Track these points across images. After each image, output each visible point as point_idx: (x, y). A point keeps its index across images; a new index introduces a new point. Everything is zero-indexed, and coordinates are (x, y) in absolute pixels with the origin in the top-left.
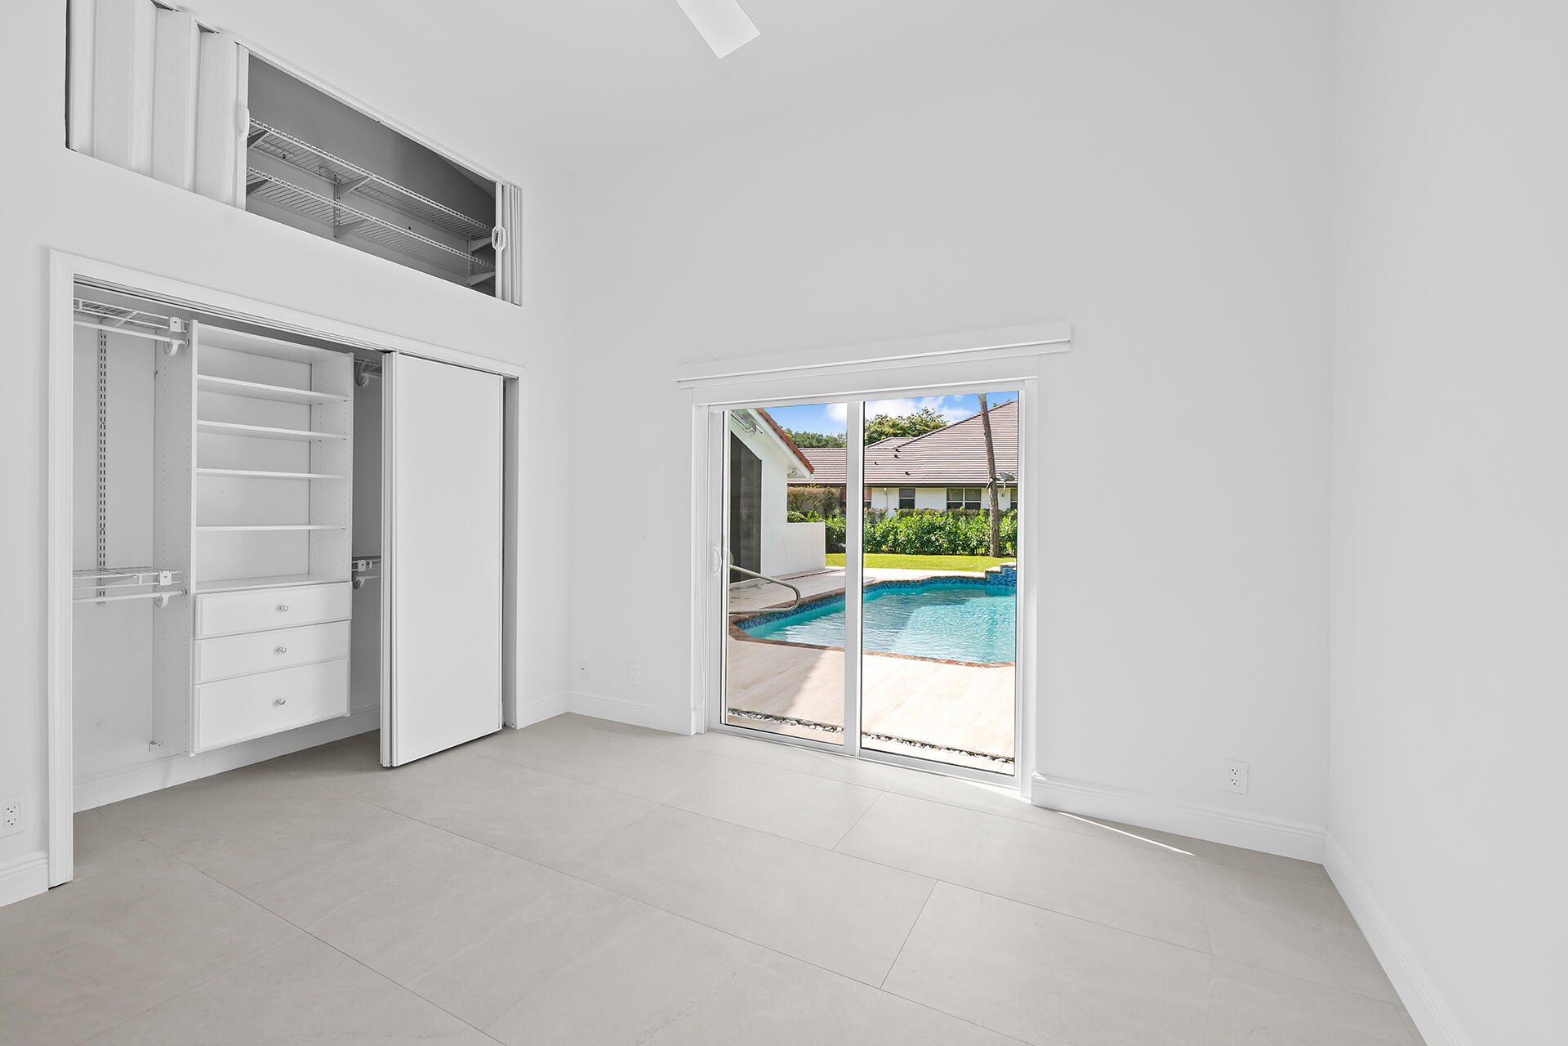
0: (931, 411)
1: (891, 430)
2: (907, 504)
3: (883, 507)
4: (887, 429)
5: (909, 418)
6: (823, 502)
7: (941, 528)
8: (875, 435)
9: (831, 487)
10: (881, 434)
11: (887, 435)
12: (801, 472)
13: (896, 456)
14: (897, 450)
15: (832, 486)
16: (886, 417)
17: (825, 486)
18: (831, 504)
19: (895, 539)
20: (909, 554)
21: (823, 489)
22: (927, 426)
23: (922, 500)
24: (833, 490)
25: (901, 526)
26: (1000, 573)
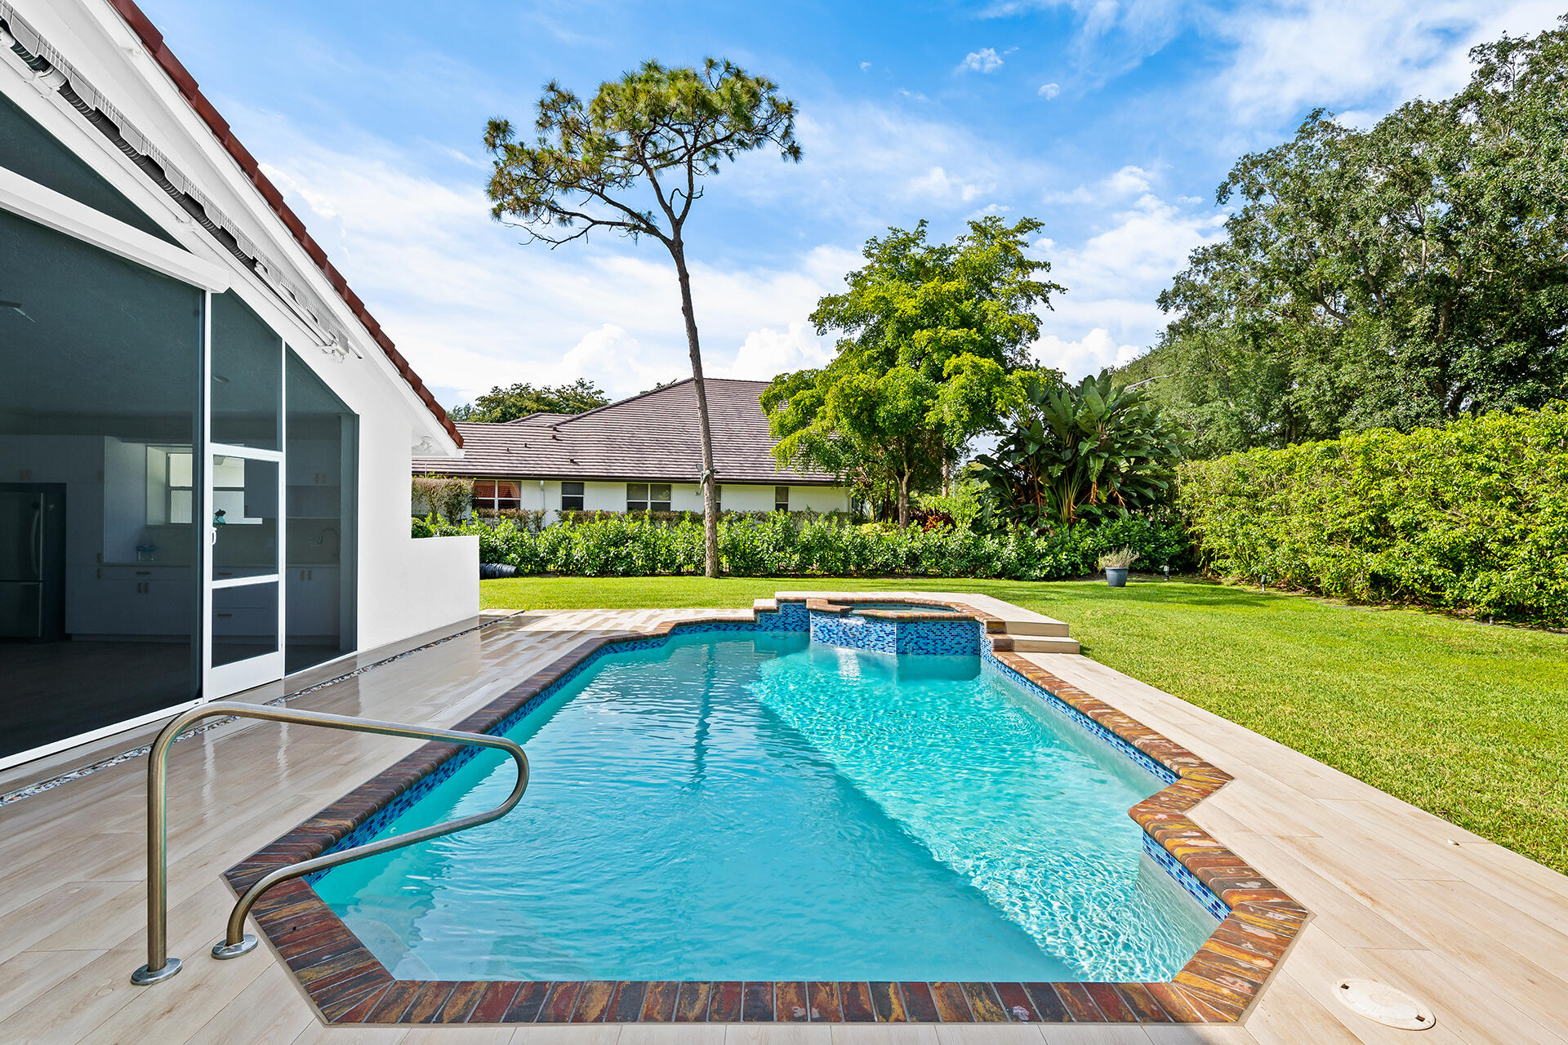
0: (588, 385)
1: (535, 406)
2: (572, 503)
3: (539, 509)
4: (529, 404)
5: (558, 391)
6: (446, 500)
7: (634, 539)
8: (513, 410)
9: (460, 477)
10: (521, 410)
11: (529, 411)
12: (439, 444)
13: (554, 437)
14: (555, 429)
15: (461, 475)
16: (527, 388)
17: (450, 475)
18: (459, 503)
19: (568, 555)
20: (590, 576)
21: (446, 481)
22: (582, 402)
23: (594, 500)
24: (464, 482)
25: (577, 536)
26: (775, 611)
